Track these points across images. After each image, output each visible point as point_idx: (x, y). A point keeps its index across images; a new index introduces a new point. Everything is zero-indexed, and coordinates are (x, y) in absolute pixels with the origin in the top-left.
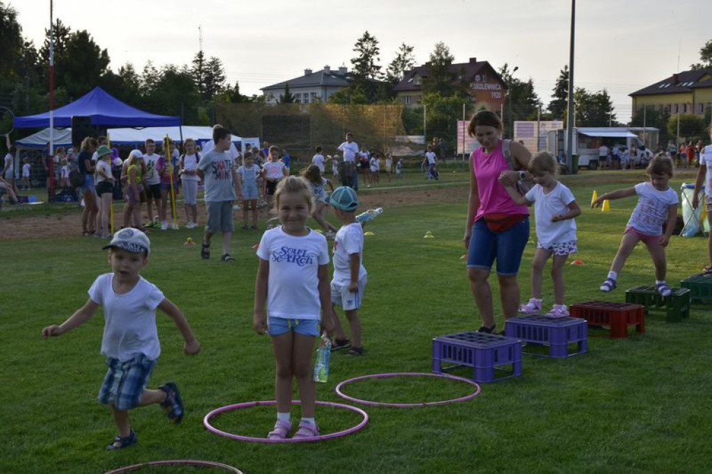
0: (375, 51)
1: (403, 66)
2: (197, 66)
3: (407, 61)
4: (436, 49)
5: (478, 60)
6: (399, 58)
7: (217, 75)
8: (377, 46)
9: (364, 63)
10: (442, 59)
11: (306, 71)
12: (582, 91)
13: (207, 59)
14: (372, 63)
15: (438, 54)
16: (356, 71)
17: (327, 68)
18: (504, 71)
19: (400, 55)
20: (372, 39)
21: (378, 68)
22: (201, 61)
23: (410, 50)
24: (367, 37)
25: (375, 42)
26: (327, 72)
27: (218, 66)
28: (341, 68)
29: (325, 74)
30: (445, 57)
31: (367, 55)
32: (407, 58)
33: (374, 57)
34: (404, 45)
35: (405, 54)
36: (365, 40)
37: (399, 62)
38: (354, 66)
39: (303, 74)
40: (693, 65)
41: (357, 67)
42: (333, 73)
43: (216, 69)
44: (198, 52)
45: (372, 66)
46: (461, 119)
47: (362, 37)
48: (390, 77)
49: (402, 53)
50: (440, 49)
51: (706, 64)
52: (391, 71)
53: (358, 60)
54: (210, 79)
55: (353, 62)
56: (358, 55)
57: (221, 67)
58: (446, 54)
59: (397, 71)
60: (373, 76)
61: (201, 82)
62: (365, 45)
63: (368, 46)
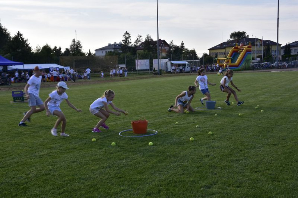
1: (139, 42)
3: (140, 40)
4: (147, 36)
5: (161, 40)
6: (137, 39)
7: (79, 46)
8: (130, 36)
9: (126, 41)
10: (149, 40)
11: (109, 44)
12: (187, 49)
13: (76, 41)
14: (128, 41)
15: (148, 38)
16: (124, 44)
17: (115, 43)
18: (172, 43)
20: (128, 33)
21: (131, 42)
22: (74, 42)
23: (141, 37)
24: (127, 33)
25: (129, 34)
26: (115, 44)
27: (79, 43)
28: (120, 43)
29: (115, 45)
30: (150, 39)
31: (127, 39)
32: (140, 39)
33: (129, 39)
34: (139, 35)
35: (139, 38)
36: (126, 34)
37: (138, 41)
39: (108, 45)
40: (228, 40)
41: (124, 42)
42: (117, 44)
44: (73, 39)
45: (129, 42)
46: (137, 59)
47: (125, 33)
48: (135, 45)
49: (138, 38)
50: (148, 36)
51: (232, 39)
52: (135, 44)
53: (124, 40)
54: (77, 47)
55: (123, 41)
56: (124, 39)
58: (150, 38)
59: (137, 43)
60: (129, 45)
61: (74, 49)
62: (126, 35)
63: (127, 36)
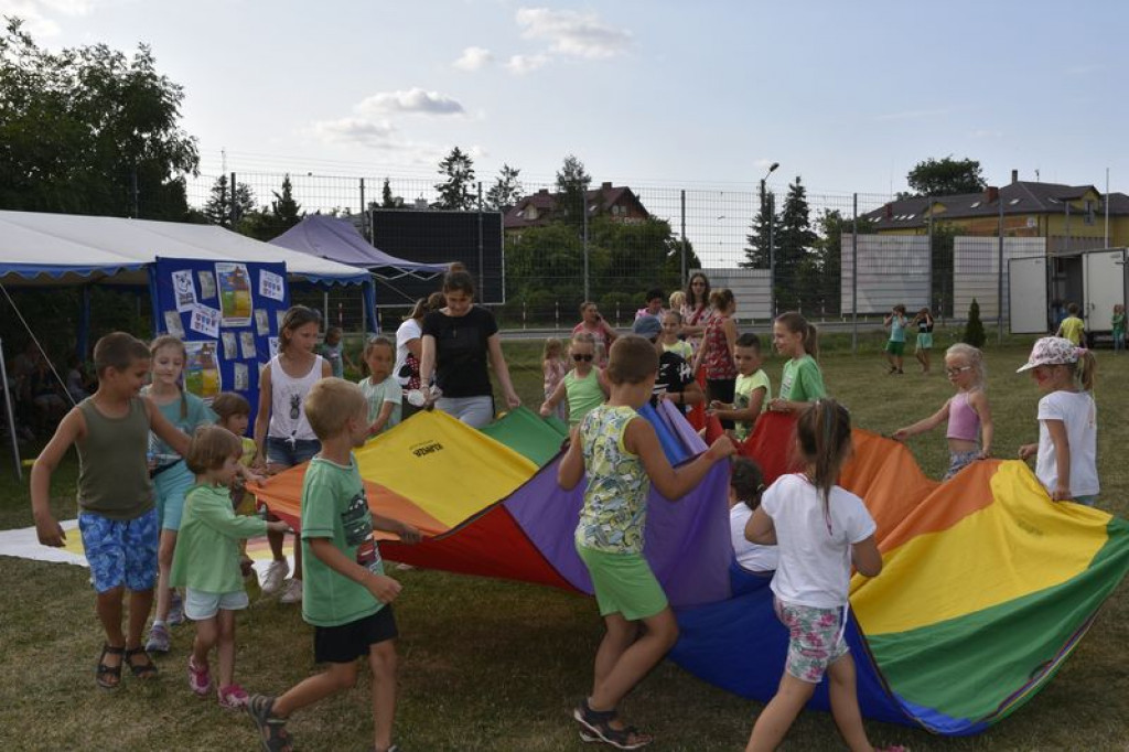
0: (467, 175)
1: (506, 195)
2: (217, 195)
3: (512, 189)
4: (564, 165)
5: (614, 186)
6: (500, 185)
7: (248, 208)
8: (471, 168)
9: (453, 192)
10: (572, 181)
14: (464, 190)
15: (567, 173)
16: (443, 202)
19: (501, 181)
20: (464, 158)
21: (473, 197)
22: (224, 189)
23: (514, 174)
24: (457, 156)
25: (468, 163)
27: (247, 195)
28: (418, 200)
30: (577, 178)
31: (458, 180)
32: (511, 184)
33: (468, 184)
34: (507, 168)
35: (508, 179)
36: (454, 159)
37: (502, 189)
38: (439, 194)
40: (899, 195)
41: (444, 196)
43: (244, 200)
44: (218, 177)
45: (465, 194)
47: (449, 155)
48: (489, 211)
49: (504, 179)
50: (571, 165)
51: (914, 192)
52: (490, 203)
53: (446, 187)
55: (439, 189)
56: (445, 179)
57: (252, 198)
58: (580, 173)
59: (497, 202)
60: (467, 208)
61: (224, 219)
62: (455, 166)
63: (459, 167)
